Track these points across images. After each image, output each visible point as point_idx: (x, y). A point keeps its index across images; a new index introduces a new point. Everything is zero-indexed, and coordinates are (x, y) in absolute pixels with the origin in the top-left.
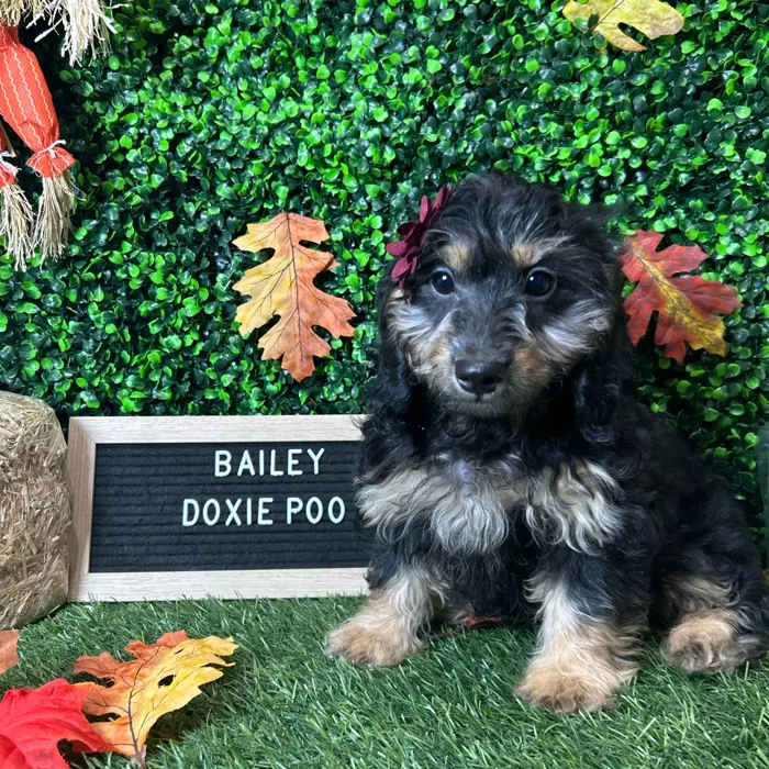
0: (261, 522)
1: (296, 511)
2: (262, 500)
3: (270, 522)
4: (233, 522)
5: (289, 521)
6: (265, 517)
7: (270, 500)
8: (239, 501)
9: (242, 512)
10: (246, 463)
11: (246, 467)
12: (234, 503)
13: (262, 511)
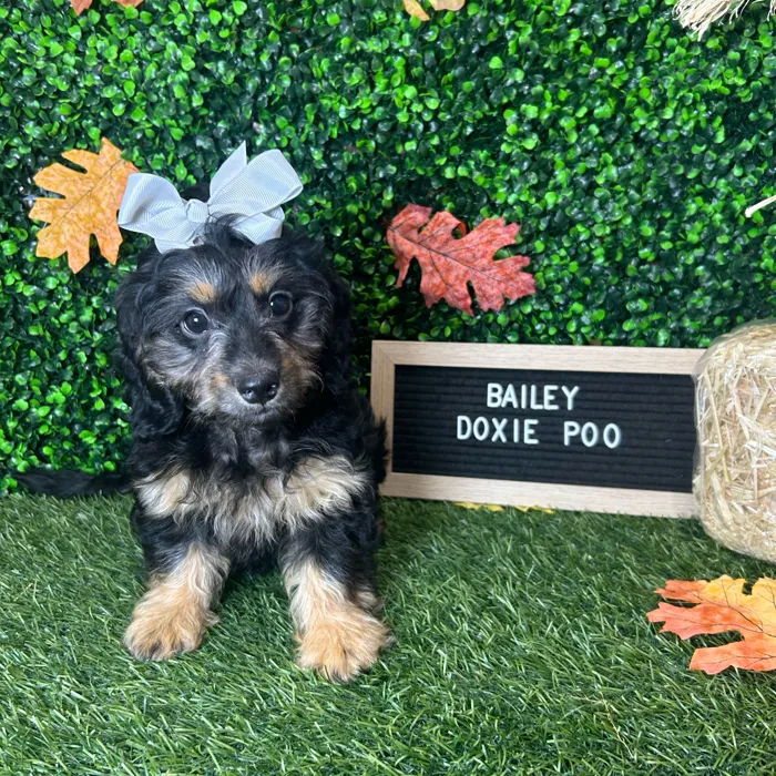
0: (527, 441)
1: (574, 433)
2: (528, 422)
3: (535, 442)
4: (499, 439)
5: (566, 442)
6: (531, 437)
7: (535, 422)
8: (504, 421)
9: (508, 430)
10: (510, 396)
11: (510, 400)
12: (500, 422)
13: (528, 431)
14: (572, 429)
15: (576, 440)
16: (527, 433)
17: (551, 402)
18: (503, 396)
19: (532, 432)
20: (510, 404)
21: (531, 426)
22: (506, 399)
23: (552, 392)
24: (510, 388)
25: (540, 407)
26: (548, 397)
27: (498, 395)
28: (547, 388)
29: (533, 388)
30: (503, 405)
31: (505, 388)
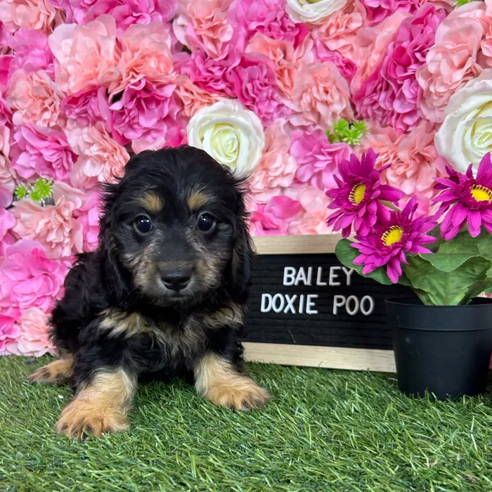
14: (339, 301)
15: (342, 310)
16: (308, 306)
17: (335, 280)
18: (296, 276)
19: (313, 304)
20: (301, 282)
21: (312, 300)
22: (298, 278)
23: (335, 272)
24: (301, 270)
25: (324, 284)
26: (332, 276)
27: (292, 276)
28: (332, 268)
29: (320, 269)
30: (296, 284)
31: (297, 271)
